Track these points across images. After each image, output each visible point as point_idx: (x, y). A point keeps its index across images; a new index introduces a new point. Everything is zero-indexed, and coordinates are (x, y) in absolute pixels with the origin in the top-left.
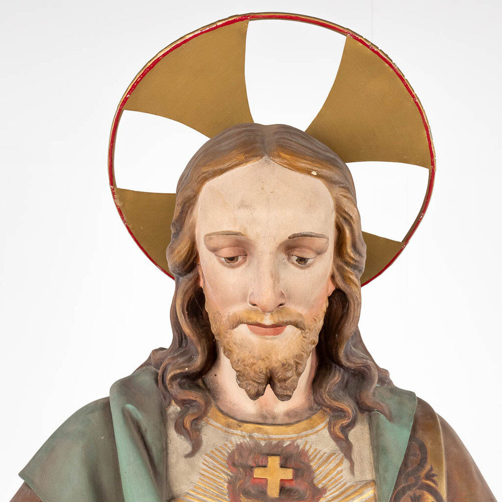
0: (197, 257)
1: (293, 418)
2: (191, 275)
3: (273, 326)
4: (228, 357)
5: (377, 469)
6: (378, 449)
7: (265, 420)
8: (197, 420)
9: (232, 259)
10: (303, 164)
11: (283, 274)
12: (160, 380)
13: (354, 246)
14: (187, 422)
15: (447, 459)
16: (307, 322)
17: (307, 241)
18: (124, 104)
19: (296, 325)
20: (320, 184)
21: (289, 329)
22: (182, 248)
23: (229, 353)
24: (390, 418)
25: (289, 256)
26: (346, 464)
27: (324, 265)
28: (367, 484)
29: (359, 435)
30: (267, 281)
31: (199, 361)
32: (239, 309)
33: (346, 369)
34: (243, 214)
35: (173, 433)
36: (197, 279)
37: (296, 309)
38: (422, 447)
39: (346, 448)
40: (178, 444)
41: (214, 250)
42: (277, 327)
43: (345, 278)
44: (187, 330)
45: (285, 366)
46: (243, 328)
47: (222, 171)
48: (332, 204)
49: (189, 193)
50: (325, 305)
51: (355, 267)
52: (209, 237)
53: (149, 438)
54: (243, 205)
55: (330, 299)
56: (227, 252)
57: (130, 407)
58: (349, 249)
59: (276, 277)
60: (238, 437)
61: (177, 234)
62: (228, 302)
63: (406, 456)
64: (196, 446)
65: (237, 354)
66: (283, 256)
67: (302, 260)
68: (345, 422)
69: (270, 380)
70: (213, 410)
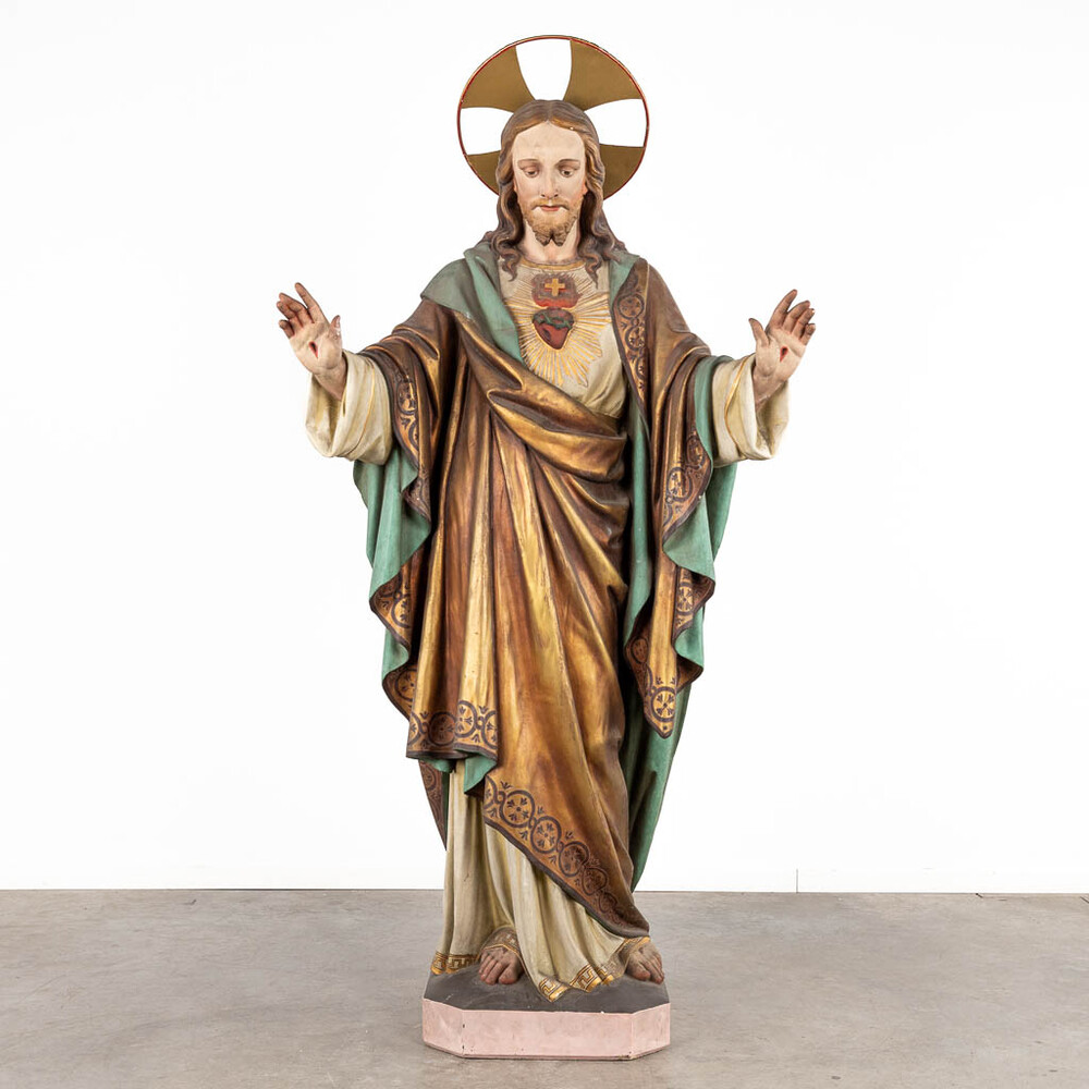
0: (513, 174)
1: (566, 262)
2: (510, 184)
3: (553, 207)
4: (531, 225)
5: (610, 287)
6: (611, 277)
7: (551, 263)
8: (515, 264)
9: (531, 173)
10: (566, 124)
11: (557, 180)
12: (493, 247)
13: (596, 166)
14: (509, 265)
15: (650, 283)
16: (571, 206)
17: (568, 163)
18: (461, 106)
19: (564, 207)
20: (575, 133)
21: (561, 208)
22: (505, 169)
23: (531, 223)
24: (620, 263)
25: (560, 171)
26: (594, 284)
27: (580, 175)
28: (605, 293)
29: (602, 272)
30: (549, 183)
31: (514, 233)
32: (536, 199)
33: (596, 237)
34: (537, 150)
35: (501, 271)
36: (513, 186)
37: (565, 199)
38: (636, 277)
39: (595, 278)
40: (505, 276)
41: (522, 169)
42: (555, 207)
43: (592, 184)
44: (507, 216)
45: (560, 228)
46: (538, 209)
47: (526, 129)
48: (582, 143)
49: (509, 139)
50: (581, 199)
51: (598, 178)
52: (520, 162)
53: (490, 272)
54: (537, 145)
55: (585, 196)
56: (529, 170)
57: (478, 258)
58: (593, 168)
59: (553, 182)
60: (537, 271)
61: (502, 162)
62: (530, 196)
63: (626, 281)
64: (515, 276)
65: (535, 222)
66: (557, 171)
67: (567, 173)
68: (595, 264)
69: (552, 237)
70: (522, 259)
